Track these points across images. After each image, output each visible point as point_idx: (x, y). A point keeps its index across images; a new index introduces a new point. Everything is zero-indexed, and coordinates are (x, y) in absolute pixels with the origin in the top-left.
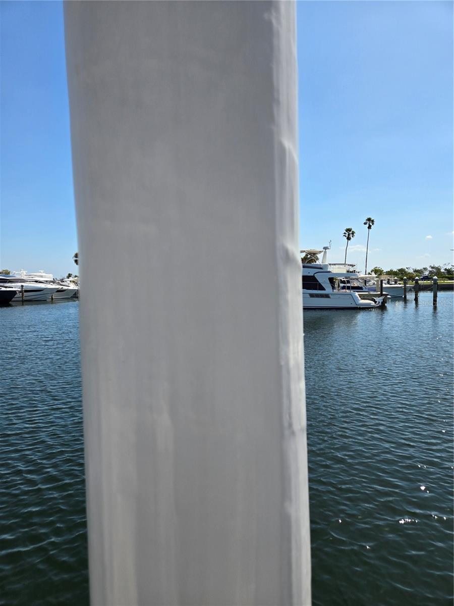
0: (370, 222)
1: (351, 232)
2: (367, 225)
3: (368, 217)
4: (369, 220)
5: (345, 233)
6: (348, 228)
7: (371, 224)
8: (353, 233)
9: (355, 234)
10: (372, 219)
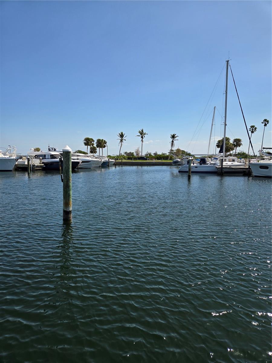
0: (266, 122)
1: (254, 128)
2: (264, 124)
3: (265, 119)
4: (265, 120)
5: (250, 129)
6: (252, 125)
7: (266, 123)
8: (256, 128)
9: (256, 129)
10: (268, 120)
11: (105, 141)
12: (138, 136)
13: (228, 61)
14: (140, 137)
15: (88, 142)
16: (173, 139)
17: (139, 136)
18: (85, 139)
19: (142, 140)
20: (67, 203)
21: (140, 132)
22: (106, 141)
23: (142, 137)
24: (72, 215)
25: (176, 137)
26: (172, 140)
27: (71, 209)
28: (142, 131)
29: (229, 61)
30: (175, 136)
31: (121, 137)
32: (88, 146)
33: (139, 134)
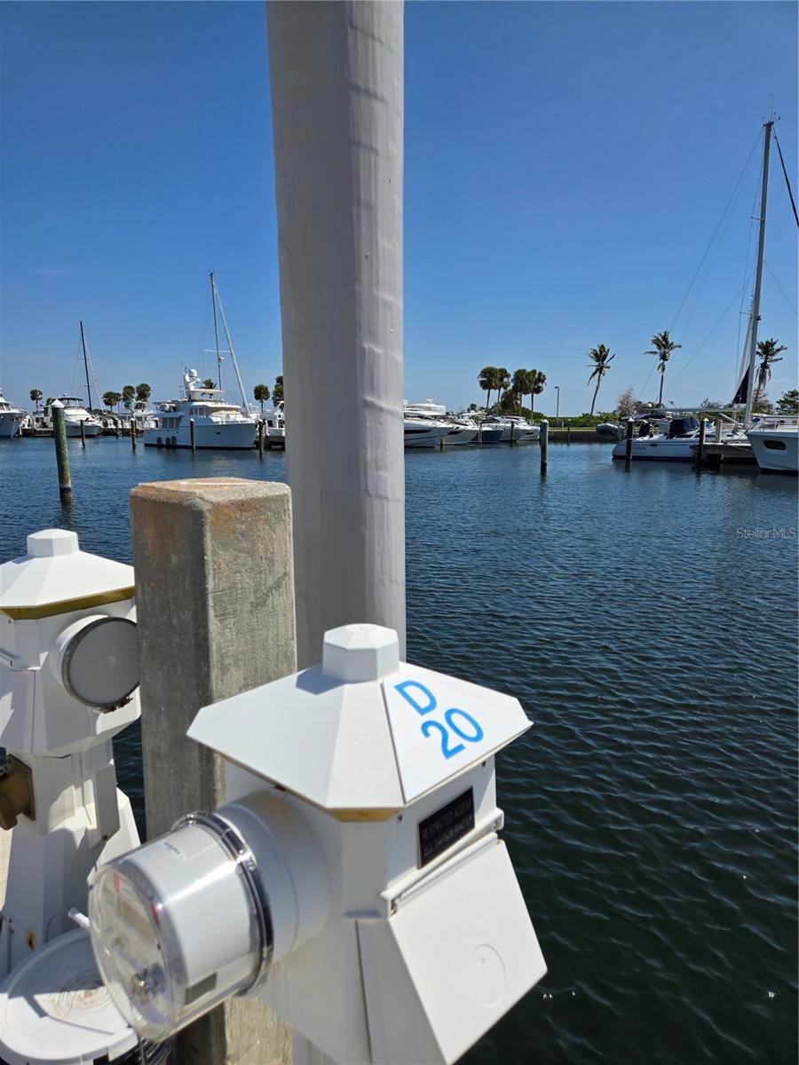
11: (540, 374)
12: (652, 352)
13: (769, 126)
14: (658, 356)
15: (491, 378)
16: (767, 358)
17: (656, 353)
18: (482, 372)
19: (663, 365)
20: (62, 478)
21: (656, 342)
22: (544, 373)
23: (664, 357)
24: (71, 495)
25: (778, 350)
26: (763, 361)
27: (70, 485)
28: (665, 338)
29: (772, 123)
30: (776, 347)
31: (598, 361)
32: (492, 391)
33: (654, 348)
